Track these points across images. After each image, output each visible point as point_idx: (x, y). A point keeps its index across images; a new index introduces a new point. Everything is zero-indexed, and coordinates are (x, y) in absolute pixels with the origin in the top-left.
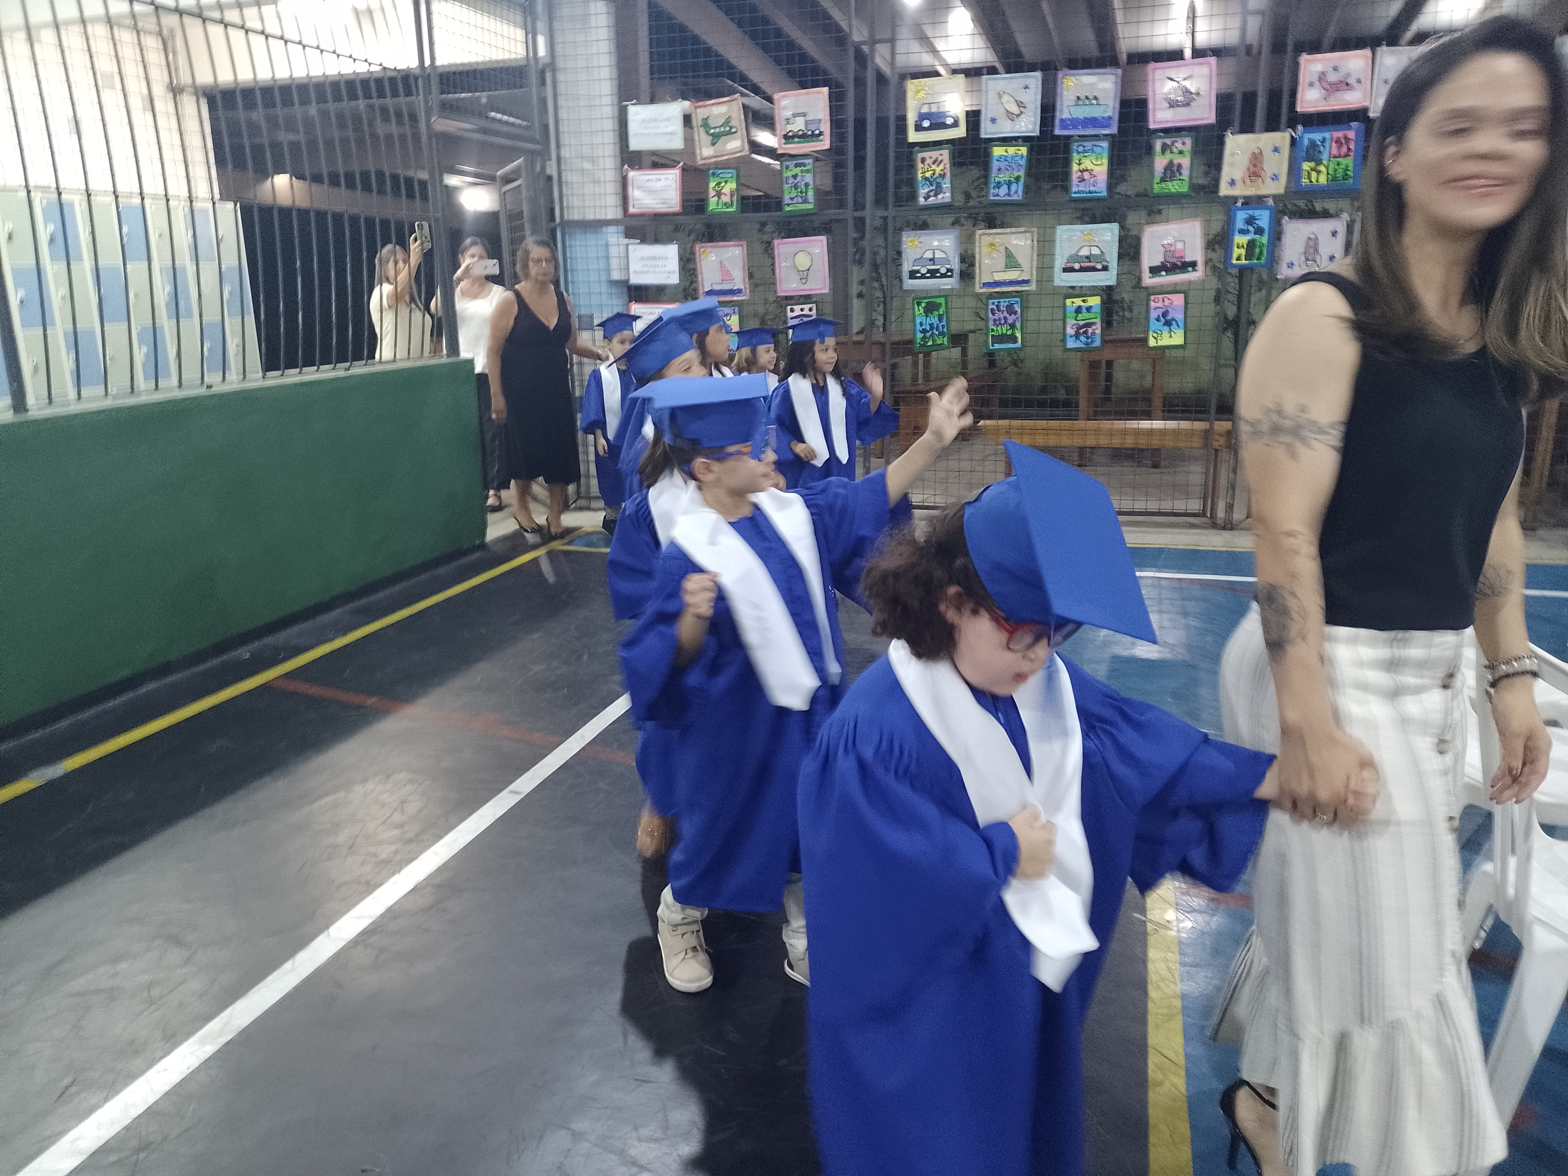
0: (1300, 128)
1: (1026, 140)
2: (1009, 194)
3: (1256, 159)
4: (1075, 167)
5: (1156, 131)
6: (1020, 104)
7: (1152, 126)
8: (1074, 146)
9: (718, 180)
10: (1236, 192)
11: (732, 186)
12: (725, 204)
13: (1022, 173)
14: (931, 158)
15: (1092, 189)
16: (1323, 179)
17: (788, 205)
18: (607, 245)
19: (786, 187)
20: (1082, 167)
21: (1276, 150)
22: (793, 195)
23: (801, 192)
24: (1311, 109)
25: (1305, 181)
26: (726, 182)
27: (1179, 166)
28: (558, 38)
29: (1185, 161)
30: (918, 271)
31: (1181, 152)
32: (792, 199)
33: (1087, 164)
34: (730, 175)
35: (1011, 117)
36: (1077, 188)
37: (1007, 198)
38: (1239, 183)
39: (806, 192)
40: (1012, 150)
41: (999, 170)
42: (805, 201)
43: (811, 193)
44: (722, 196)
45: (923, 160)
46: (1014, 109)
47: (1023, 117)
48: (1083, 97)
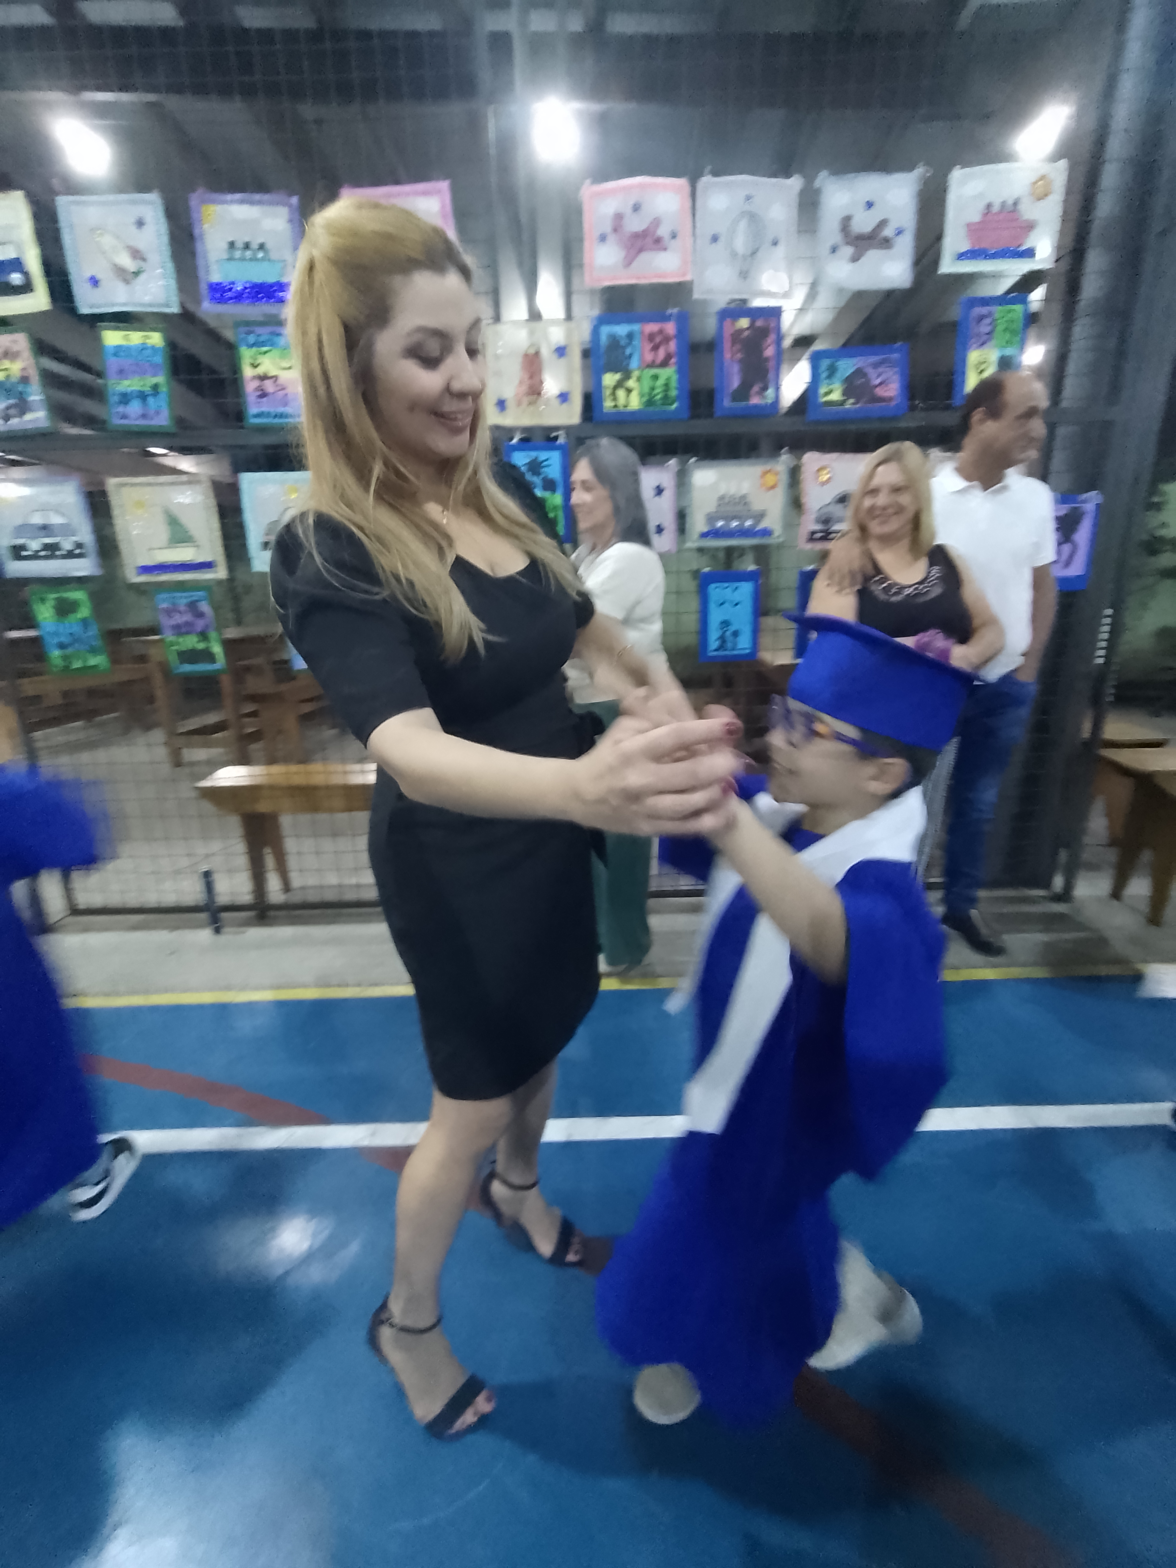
1: (160, 319)
2: (146, 415)
3: (532, 363)
4: (248, 371)
6: (136, 254)
8: (242, 336)
10: (508, 420)
13: (160, 379)
15: (285, 409)
16: (635, 403)
20: (260, 370)
21: (561, 351)
24: (606, 282)
25: (608, 404)
30: (23, 548)
33: (267, 365)
35: (127, 277)
36: (257, 409)
37: (142, 421)
38: (510, 404)
40: (135, 338)
41: (121, 371)
46: (126, 261)
47: (143, 277)
48: (239, 244)
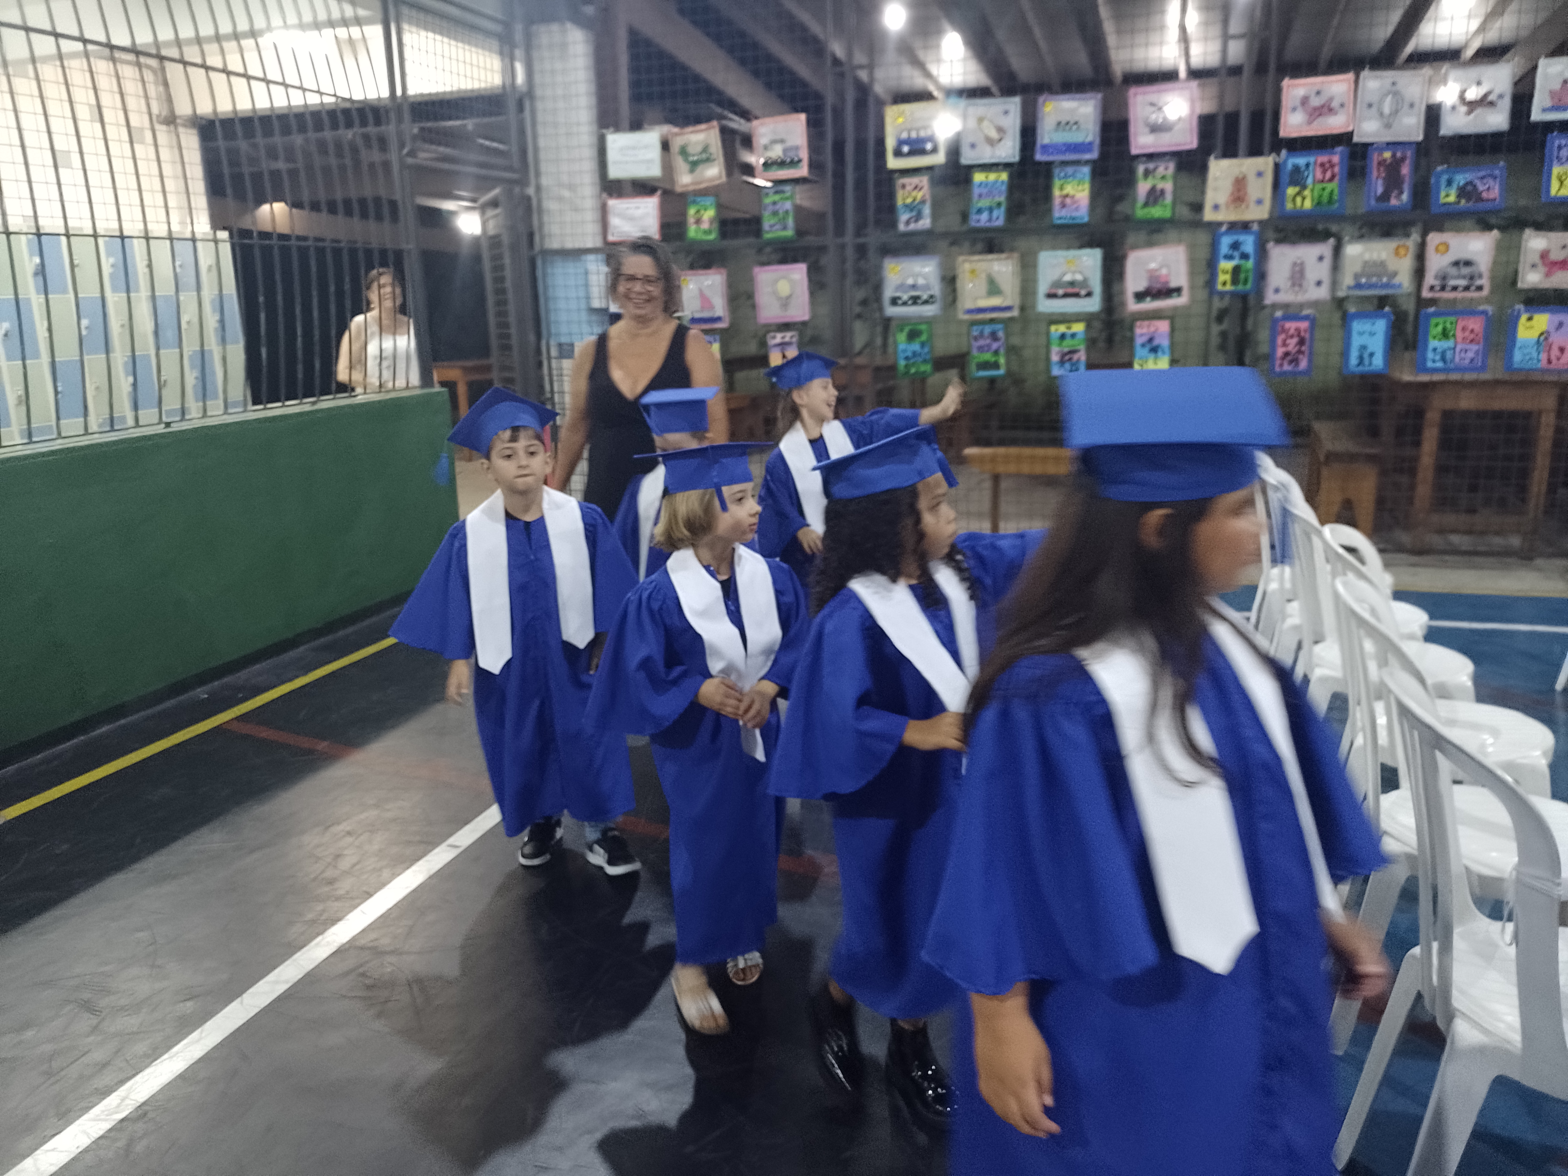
0: (1284, 152)
1: (1007, 166)
2: (990, 220)
3: (1240, 183)
4: (1057, 193)
5: (1137, 157)
6: (1000, 130)
7: (1134, 151)
8: (1056, 171)
9: (697, 207)
10: (1220, 217)
11: (711, 213)
12: (705, 231)
13: (1003, 199)
14: (911, 184)
15: (1075, 214)
16: (1308, 204)
17: (768, 232)
18: (586, 273)
19: (766, 214)
20: (1064, 192)
21: (1260, 174)
22: (772, 222)
23: (781, 219)
24: (1294, 135)
25: (1289, 206)
26: (705, 209)
27: (1162, 192)
28: (537, 67)
29: (1168, 186)
30: (899, 298)
31: (1163, 178)
32: (772, 226)
33: (1069, 189)
34: (710, 203)
35: (991, 142)
36: (1059, 214)
37: (988, 224)
38: (1223, 208)
39: (786, 219)
40: (992, 177)
41: (980, 196)
42: (785, 228)
43: (790, 220)
44: (702, 224)
45: (904, 186)
46: (994, 134)
47: (1002, 142)
48: (1063, 122)
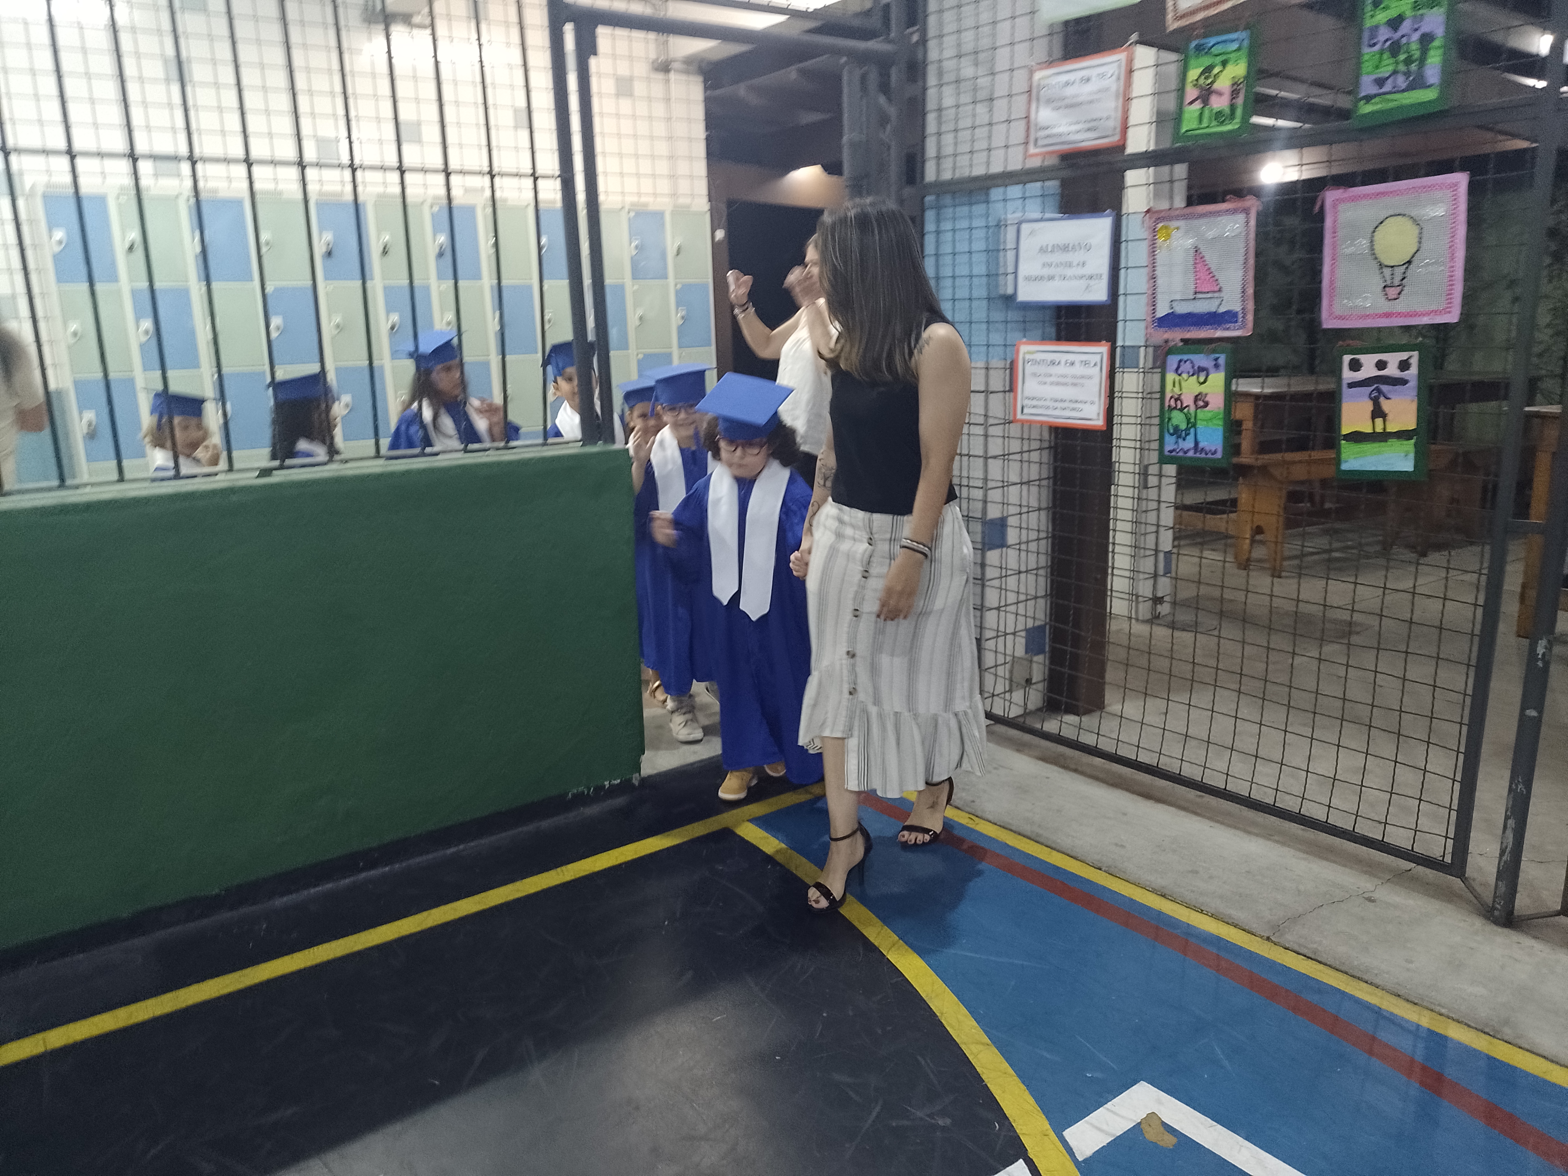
9: (1206, 61)
11: (1238, 69)
12: (1219, 116)
17: (1368, 98)
18: (996, 227)
19: (1368, 53)
22: (1385, 70)
23: (1408, 61)
26: (1224, 63)
32: (1380, 82)
34: (1235, 46)
39: (1422, 60)
42: (1417, 83)
43: (1435, 59)
44: (1214, 100)
